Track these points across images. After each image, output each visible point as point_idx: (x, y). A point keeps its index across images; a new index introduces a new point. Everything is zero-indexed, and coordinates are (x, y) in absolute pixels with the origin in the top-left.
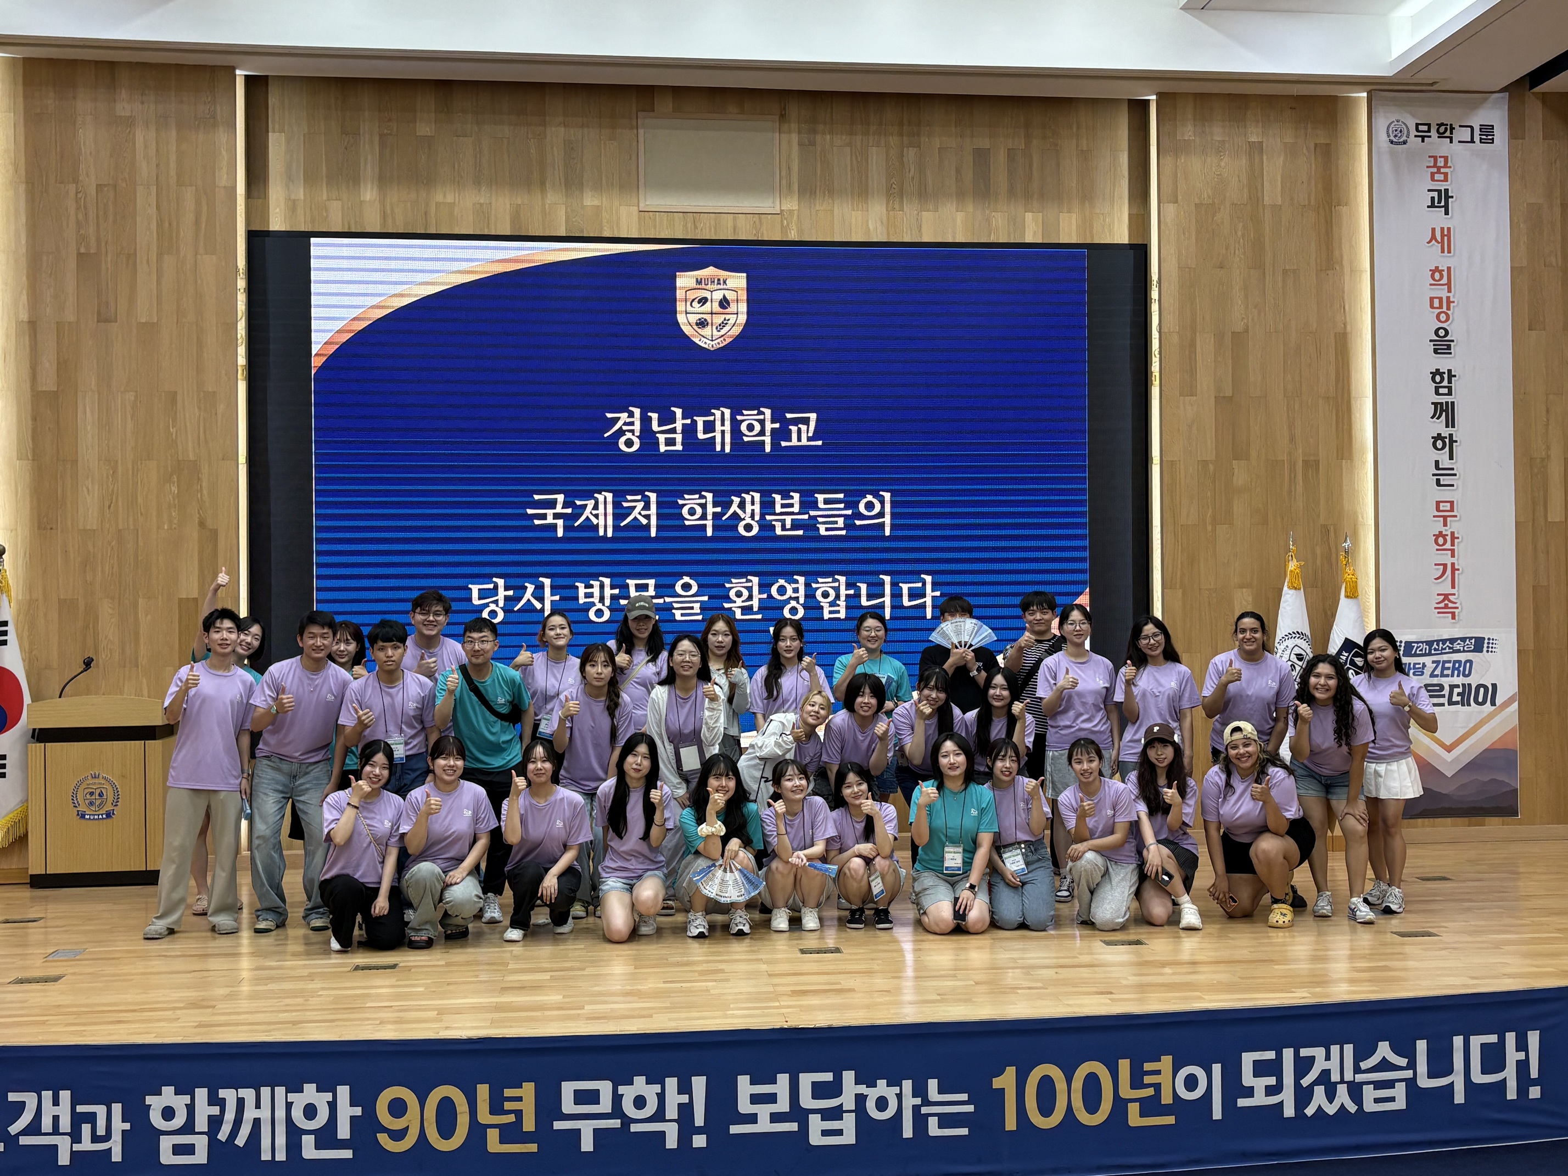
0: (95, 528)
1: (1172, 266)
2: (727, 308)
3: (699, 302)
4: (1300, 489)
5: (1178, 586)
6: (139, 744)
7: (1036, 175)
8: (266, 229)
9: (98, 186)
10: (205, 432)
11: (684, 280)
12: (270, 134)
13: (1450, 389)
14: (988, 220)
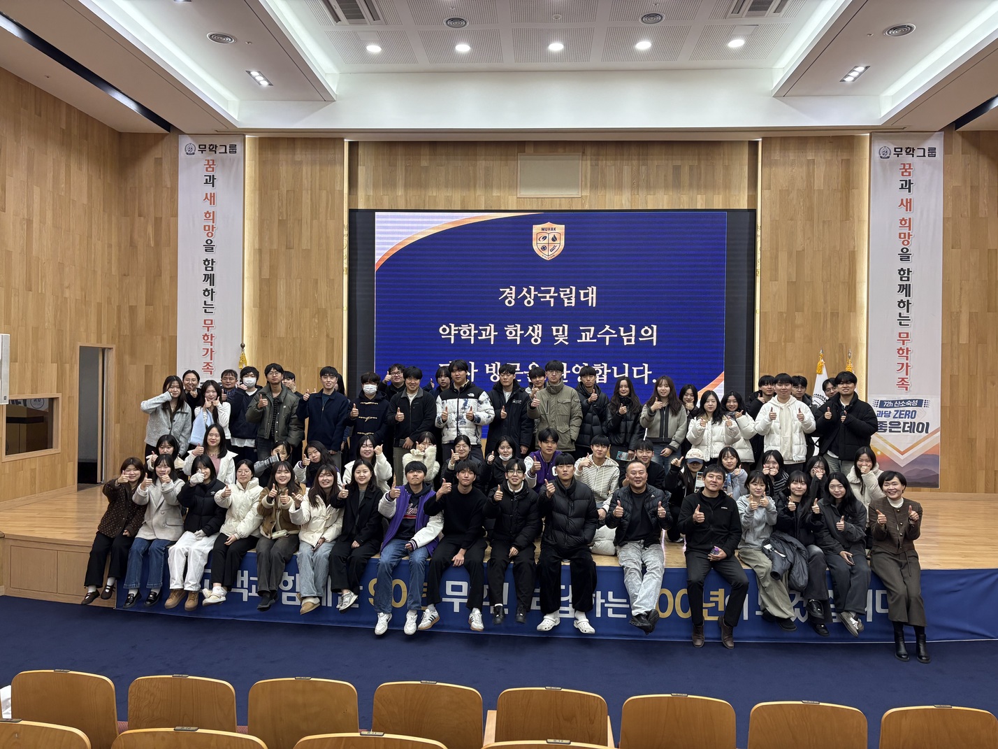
0: (283, 337)
1: (767, 219)
2: (555, 241)
3: (543, 238)
4: (829, 326)
7: (702, 176)
8: (356, 208)
9: (287, 191)
10: (329, 296)
11: (536, 229)
12: (359, 167)
13: (908, 278)
14: (679, 199)
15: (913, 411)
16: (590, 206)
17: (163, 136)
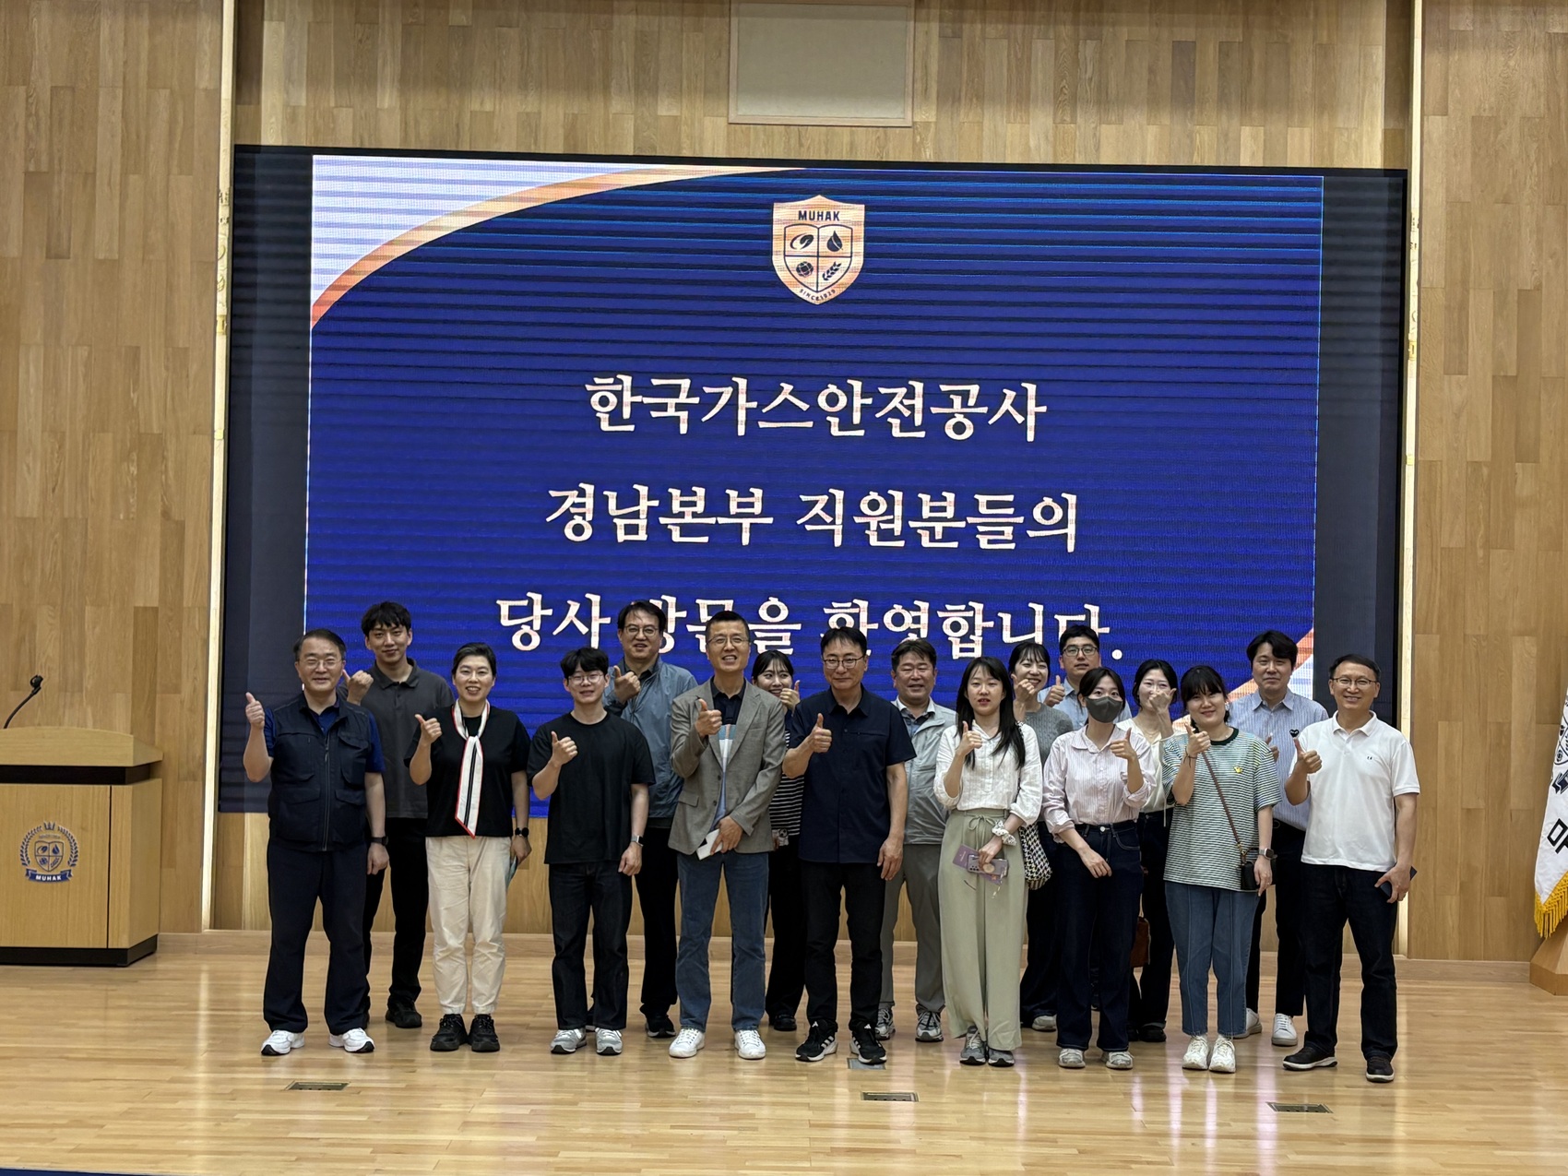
0: (35, 516)
1: (1438, 198)
2: (837, 250)
3: (802, 241)
5: (1434, 630)
6: (104, 788)
7: (1256, 72)
8: (258, 143)
9: (54, 90)
10: (173, 398)
11: (783, 213)
12: (266, 23)
14: (1190, 136)
16: (937, 151)
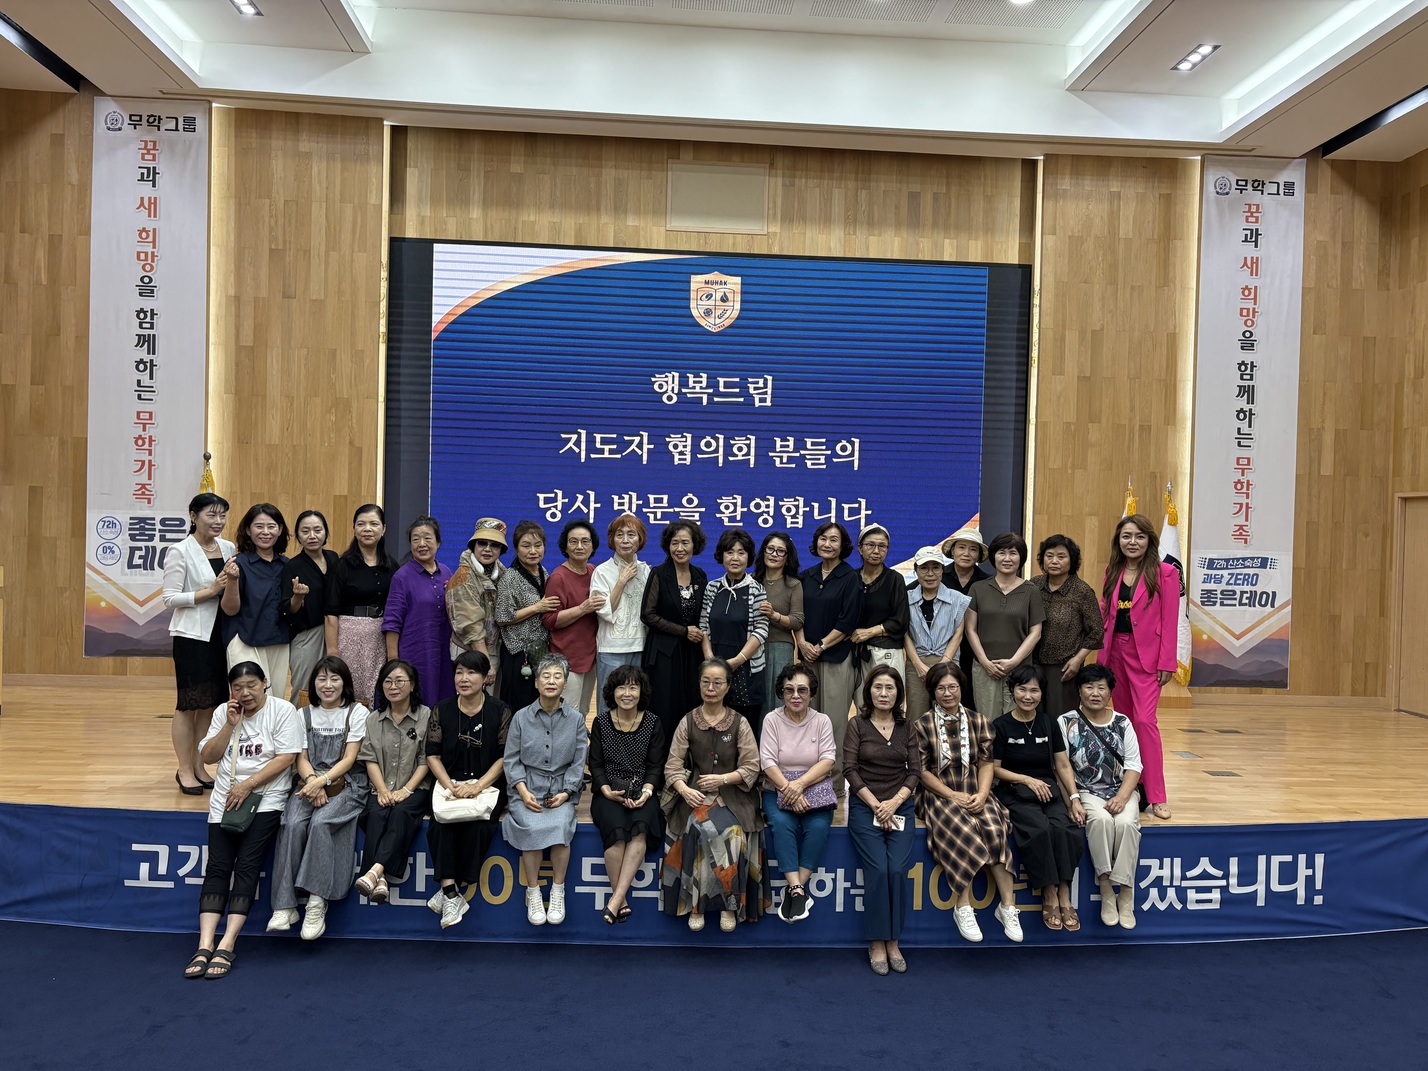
0: (277, 443)
1: (1050, 280)
2: (726, 302)
3: (707, 297)
4: (1136, 445)
5: (1044, 512)
7: (953, 212)
8: (402, 237)
9: (285, 201)
10: (355, 378)
11: (697, 281)
12: (408, 169)
13: (1252, 376)
14: (917, 244)
15: (1254, 575)
16: (781, 248)
17: (67, 97)
